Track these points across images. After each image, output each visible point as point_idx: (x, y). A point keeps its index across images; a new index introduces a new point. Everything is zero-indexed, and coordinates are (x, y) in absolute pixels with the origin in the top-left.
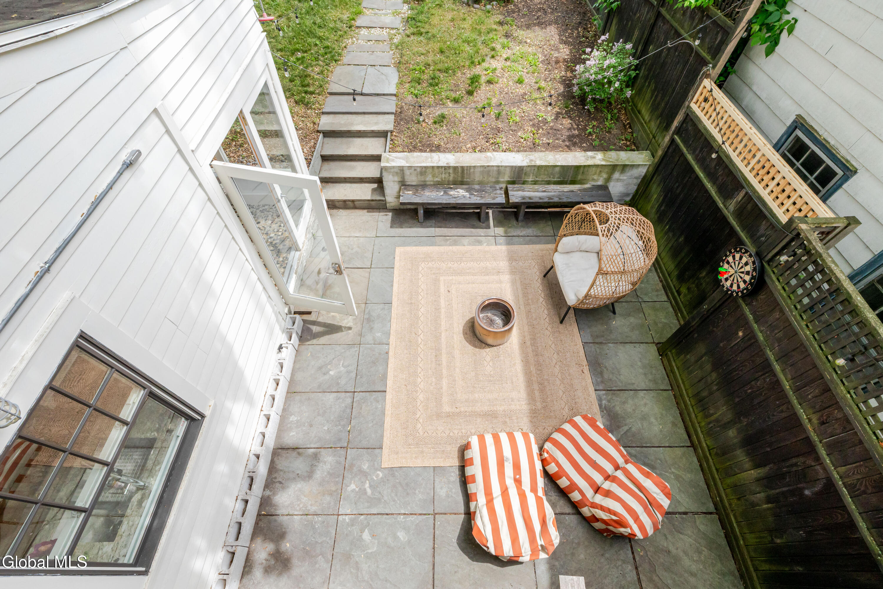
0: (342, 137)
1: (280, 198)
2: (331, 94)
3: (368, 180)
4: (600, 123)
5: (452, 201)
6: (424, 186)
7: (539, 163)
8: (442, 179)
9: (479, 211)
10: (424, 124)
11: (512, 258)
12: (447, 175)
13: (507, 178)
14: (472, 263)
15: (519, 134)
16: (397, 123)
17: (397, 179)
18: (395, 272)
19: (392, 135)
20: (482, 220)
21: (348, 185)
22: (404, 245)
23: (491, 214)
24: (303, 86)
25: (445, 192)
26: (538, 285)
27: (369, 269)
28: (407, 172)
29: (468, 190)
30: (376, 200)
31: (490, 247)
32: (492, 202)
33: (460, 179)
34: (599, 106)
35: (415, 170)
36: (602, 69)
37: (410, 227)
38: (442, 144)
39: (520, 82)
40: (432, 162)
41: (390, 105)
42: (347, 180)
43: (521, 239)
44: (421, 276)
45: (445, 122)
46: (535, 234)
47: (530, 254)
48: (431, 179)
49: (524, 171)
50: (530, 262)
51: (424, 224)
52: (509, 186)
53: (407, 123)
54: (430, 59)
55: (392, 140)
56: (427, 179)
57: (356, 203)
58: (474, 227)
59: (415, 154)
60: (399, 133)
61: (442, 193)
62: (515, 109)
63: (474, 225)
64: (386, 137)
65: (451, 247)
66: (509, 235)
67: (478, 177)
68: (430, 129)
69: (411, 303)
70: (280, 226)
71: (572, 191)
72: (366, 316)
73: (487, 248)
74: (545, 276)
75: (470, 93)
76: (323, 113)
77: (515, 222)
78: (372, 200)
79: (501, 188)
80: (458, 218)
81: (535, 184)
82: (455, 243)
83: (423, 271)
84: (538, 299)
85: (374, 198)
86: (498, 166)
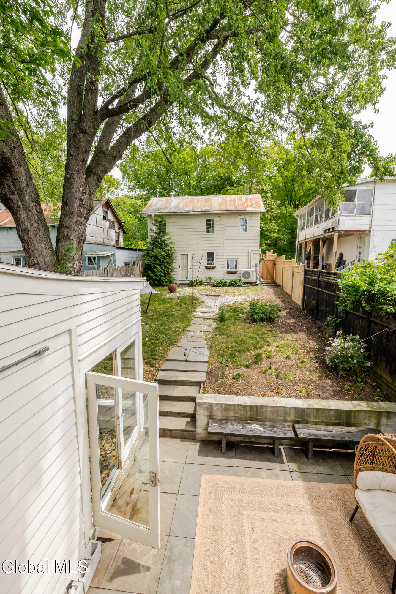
0: (170, 384)
1: (120, 416)
2: (168, 360)
3: (184, 415)
4: (354, 384)
5: (250, 433)
6: (226, 420)
7: (316, 406)
8: (241, 415)
9: (272, 446)
10: (226, 379)
11: (312, 496)
12: (245, 412)
13: (292, 418)
14: (273, 498)
15: (295, 388)
16: (208, 377)
17: (206, 413)
18: (200, 500)
19: (204, 385)
20: (276, 454)
21: (169, 418)
22: (209, 472)
23: (282, 450)
24: (151, 355)
25: (244, 426)
26: (348, 532)
27: (175, 496)
28: (215, 408)
29: (262, 426)
30: (188, 431)
31: (288, 481)
32: (284, 436)
33: (255, 416)
34: (349, 373)
35: (221, 406)
36: (344, 349)
37: (215, 457)
38: (239, 392)
39: (288, 358)
40: (233, 401)
41: (204, 367)
42: (169, 414)
43: (316, 476)
44: (224, 508)
45: (241, 378)
46: (327, 472)
47: (328, 493)
48: (233, 415)
49: (306, 413)
50: (331, 502)
51: (226, 455)
52: (295, 425)
53: (215, 378)
54: (229, 345)
55: (204, 388)
56: (230, 415)
57: (173, 432)
58: (269, 461)
59: (221, 396)
60: (209, 384)
61: (241, 427)
62: (289, 372)
63: (269, 459)
64: (200, 386)
65: (251, 479)
66: (302, 471)
67: (269, 416)
68: (231, 382)
69: (215, 541)
70: (111, 446)
71: (350, 432)
72: (168, 554)
73: (286, 483)
74: (351, 520)
75: (256, 363)
76: (161, 370)
77: (306, 459)
78: (186, 431)
79: (289, 426)
80: (254, 451)
81: (316, 424)
82: (254, 476)
83: (226, 502)
84: (353, 553)
85: (187, 429)
86: (284, 407)
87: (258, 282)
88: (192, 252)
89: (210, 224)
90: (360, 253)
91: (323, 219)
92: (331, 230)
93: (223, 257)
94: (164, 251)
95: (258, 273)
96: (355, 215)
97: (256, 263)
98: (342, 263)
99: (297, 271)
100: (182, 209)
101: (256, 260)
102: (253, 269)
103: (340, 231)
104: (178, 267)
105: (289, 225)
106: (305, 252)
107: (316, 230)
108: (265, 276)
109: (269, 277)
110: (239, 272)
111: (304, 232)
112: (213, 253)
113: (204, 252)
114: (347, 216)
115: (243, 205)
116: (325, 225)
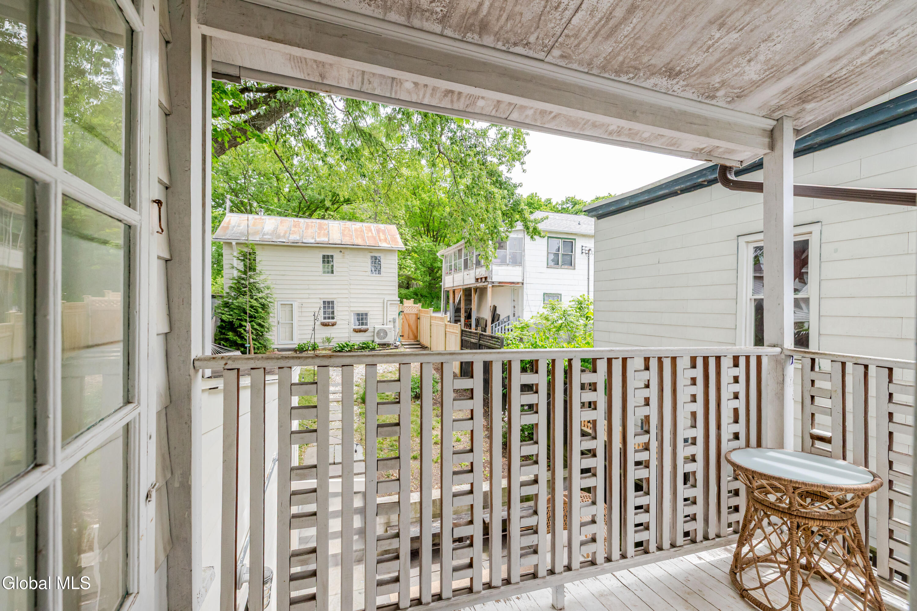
87: (398, 343)
88: (299, 301)
89: (327, 259)
90: (514, 307)
91: (474, 266)
92: (484, 280)
93: (347, 309)
94: (256, 299)
95: (397, 331)
96: (508, 265)
97: (394, 317)
98: (496, 319)
99: (451, 330)
100: (284, 236)
101: (395, 313)
102: (391, 326)
103: (493, 282)
104: (276, 324)
105: (429, 263)
106: (454, 302)
107: (466, 277)
108: (406, 335)
109: (411, 336)
110: (371, 329)
111: (452, 276)
112: (333, 302)
113: (319, 301)
114: (500, 265)
115: (374, 238)
116: (477, 274)
